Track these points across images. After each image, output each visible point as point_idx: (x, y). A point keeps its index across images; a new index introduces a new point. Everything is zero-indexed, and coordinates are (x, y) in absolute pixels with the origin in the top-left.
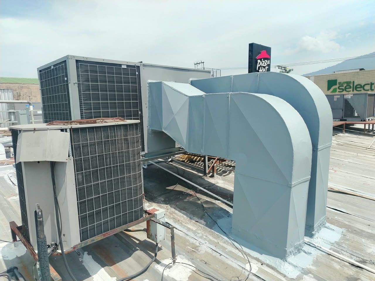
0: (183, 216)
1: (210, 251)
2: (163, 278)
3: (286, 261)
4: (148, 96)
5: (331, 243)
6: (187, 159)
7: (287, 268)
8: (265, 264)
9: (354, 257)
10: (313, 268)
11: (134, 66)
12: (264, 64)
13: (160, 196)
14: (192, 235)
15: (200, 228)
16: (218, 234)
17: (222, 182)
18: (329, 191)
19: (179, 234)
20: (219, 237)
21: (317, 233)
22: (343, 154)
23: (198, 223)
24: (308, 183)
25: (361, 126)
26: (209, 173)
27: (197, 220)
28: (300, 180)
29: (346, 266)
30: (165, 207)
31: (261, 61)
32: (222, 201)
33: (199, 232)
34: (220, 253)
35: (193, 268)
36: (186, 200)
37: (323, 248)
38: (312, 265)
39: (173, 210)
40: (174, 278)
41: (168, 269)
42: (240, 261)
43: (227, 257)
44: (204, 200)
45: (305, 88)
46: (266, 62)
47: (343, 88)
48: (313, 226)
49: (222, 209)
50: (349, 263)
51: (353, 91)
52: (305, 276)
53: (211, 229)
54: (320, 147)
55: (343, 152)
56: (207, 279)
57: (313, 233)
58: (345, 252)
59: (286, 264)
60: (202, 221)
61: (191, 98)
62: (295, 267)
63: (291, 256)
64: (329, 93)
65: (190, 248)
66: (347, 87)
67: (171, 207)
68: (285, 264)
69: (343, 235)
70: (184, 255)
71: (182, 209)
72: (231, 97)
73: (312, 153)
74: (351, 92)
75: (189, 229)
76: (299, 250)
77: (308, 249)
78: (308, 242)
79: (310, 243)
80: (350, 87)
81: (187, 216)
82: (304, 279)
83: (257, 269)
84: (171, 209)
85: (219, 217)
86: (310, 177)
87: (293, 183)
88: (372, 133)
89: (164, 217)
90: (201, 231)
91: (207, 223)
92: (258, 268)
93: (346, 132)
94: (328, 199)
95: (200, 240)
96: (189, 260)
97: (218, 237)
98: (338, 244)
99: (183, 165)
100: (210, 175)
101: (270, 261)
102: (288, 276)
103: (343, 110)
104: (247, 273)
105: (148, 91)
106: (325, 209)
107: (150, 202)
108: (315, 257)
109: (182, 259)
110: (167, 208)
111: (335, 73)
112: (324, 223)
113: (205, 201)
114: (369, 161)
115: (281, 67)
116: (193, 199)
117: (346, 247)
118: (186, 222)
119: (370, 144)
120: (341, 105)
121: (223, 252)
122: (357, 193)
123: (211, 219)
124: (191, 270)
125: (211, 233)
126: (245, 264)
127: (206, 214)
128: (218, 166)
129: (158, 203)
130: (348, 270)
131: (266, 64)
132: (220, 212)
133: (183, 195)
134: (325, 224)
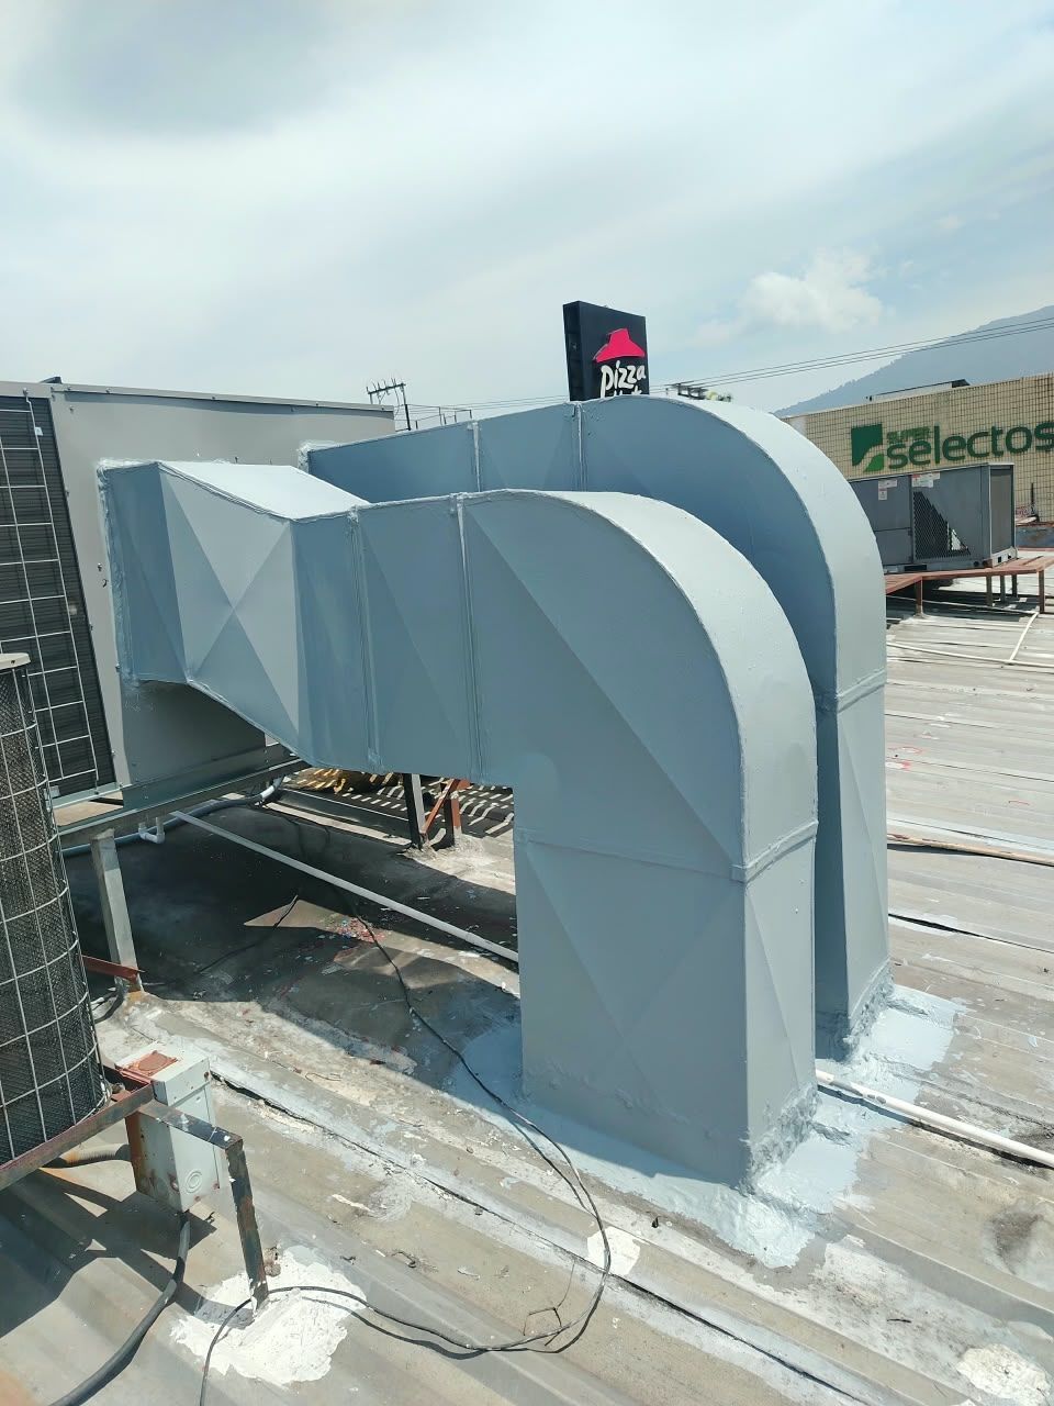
0: (319, 1046)
1: (433, 1198)
2: (208, 1389)
3: (753, 1194)
4: (104, 531)
5: (918, 1074)
6: (343, 781)
7: (758, 1226)
8: (666, 1218)
9: (1009, 1119)
10: (857, 1201)
11: (19, 401)
12: (626, 381)
13: (214, 965)
14: (354, 1133)
15: (391, 1091)
16: (470, 1107)
17: (488, 861)
18: (890, 846)
19: (297, 1135)
20: (472, 1123)
21: (863, 1038)
22: (924, 694)
23: (382, 1070)
24: (810, 848)
25: (976, 585)
26: (432, 832)
27: (378, 1053)
28: (778, 845)
29: (982, 1169)
30: (239, 1014)
31: (614, 368)
32: (483, 952)
33: (386, 1110)
34: (474, 1204)
35: (352, 1305)
36: (332, 969)
37: (893, 1101)
38: (856, 1188)
39: (274, 1021)
40: (262, 1375)
41: (235, 1332)
42: (564, 1229)
43: (508, 1214)
44: (409, 954)
45: (766, 456)
46: (632, 374)
47: (905, 451)
48: (846, 1015)
49: (484, 987)
50: (994, 1151)
51: (937, 462)
52: (832, 1249)
53: (435, 1087)
54: (841, 694)
55: (925, 685)
56: (419, 1348)
57: (849, 1040)
58: (972, 1105)
59: (755, 1207)
60: (402, 1059)
61: (304, 529)
62: (790, 1211)
63: (768, 1165)
64: (859, 473)
65: (343, 1199)
66: (917, 449)
67: (265, 1009)
68: (751, 1208)
69: (958, 1028)
70: (311, 1246)
71: (309, 1014)
72: (466, 514)
73: (813, 723)
74: (932, 466)
75: (341, 1106)
76: (798, 1127)
77: (836, 1119)
78: (831, 1084)
79: (837, 1086)
80: (927, 446)
81: (335, 1043)
82: (827, 1264)
83: (635, 1252)
84: (263, 1019)
85: (471, 1028)
86: (817, 822)
87: (750, 865)
88: (1014, 606)
89: (203, 1088)
90: (396, 1105)
91: (421, 1062)
92: (638, 1248)
93: (929, 610)
94: (891, 883)
95: (389, 1152)
96: (335, 1267)
97: (465, 1125)
98: (944, 1070)
99: (326, 809)
100: (436, 840)
101: (689, 1202)
102: (763, 1260)
103: (910, 534)
104: (594, 1280)
105: (101, 512)
106: (883, 926)
107: (171, 1002)
108: (865, 1145)
109: (304, 1267)
110: (249, 1017)
111: (875, 401)
112: (884, 991)
113: (413, 959)
114: (1016, 710)
115: (689, 389)
116: (359, 962)
117: (975, 1081)
118: (332, 1070)
119: (1012, 646)
120: (904, 514)
121: (487, 1192)
122: (990, 842)
123: (438, 1041)
124: (345, 1314)
125: (438, 1109)
126: (585, 1240)
127: (415, 1021)
128: (472, 796)
129: (205, 998)
130: (995, 1184)
131: (631, 380)
132: (474, 1003)
133: (320, 944)
134: (891, 992)
